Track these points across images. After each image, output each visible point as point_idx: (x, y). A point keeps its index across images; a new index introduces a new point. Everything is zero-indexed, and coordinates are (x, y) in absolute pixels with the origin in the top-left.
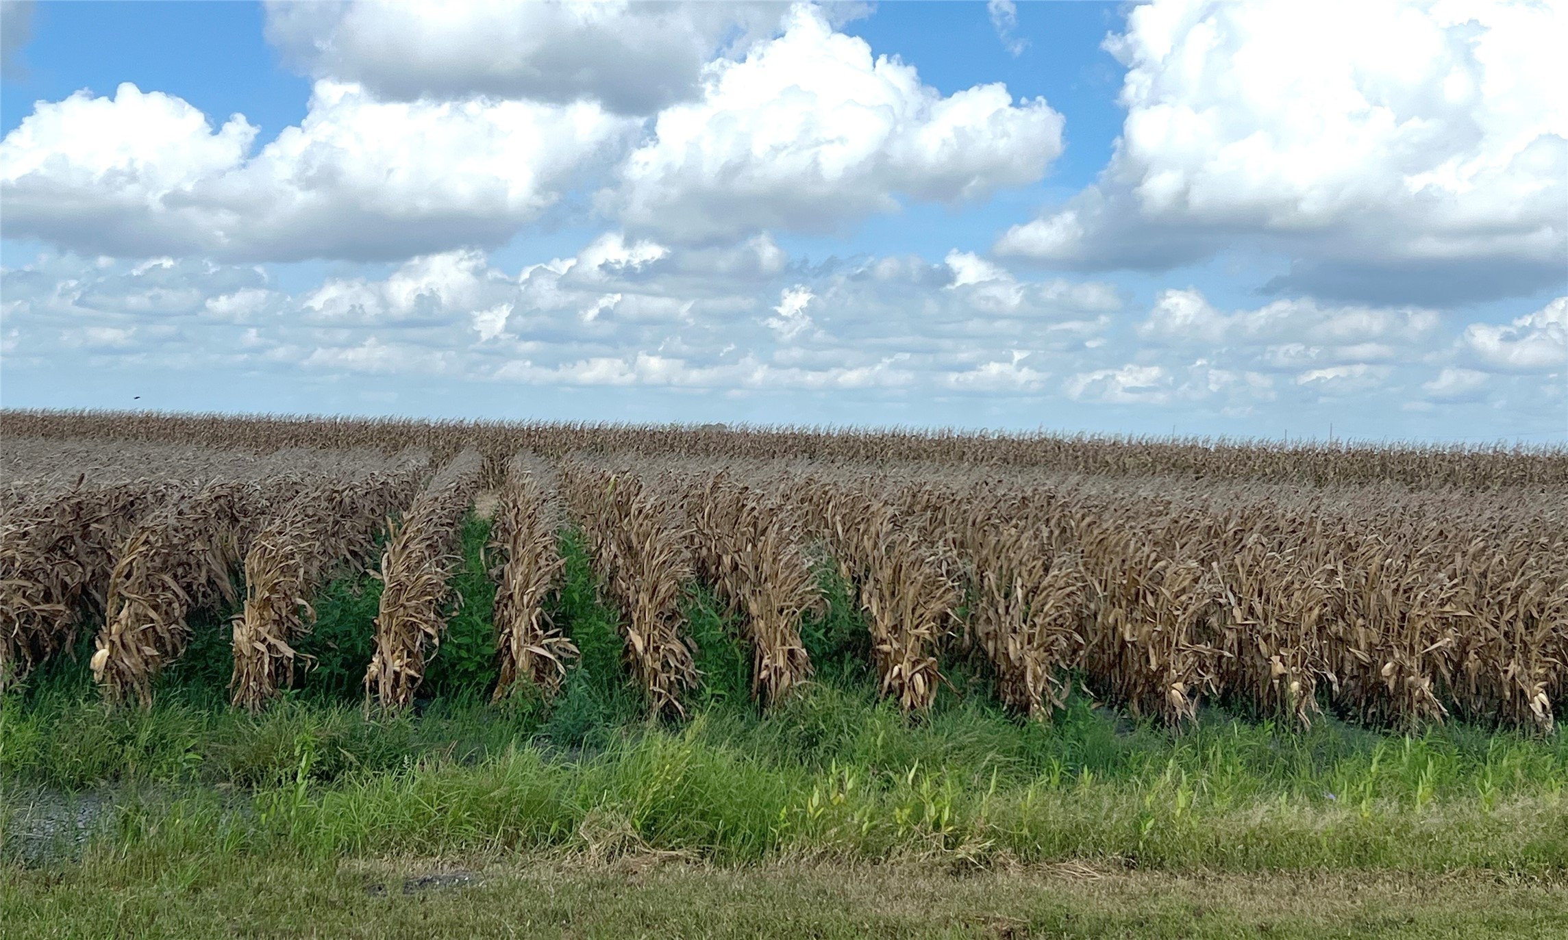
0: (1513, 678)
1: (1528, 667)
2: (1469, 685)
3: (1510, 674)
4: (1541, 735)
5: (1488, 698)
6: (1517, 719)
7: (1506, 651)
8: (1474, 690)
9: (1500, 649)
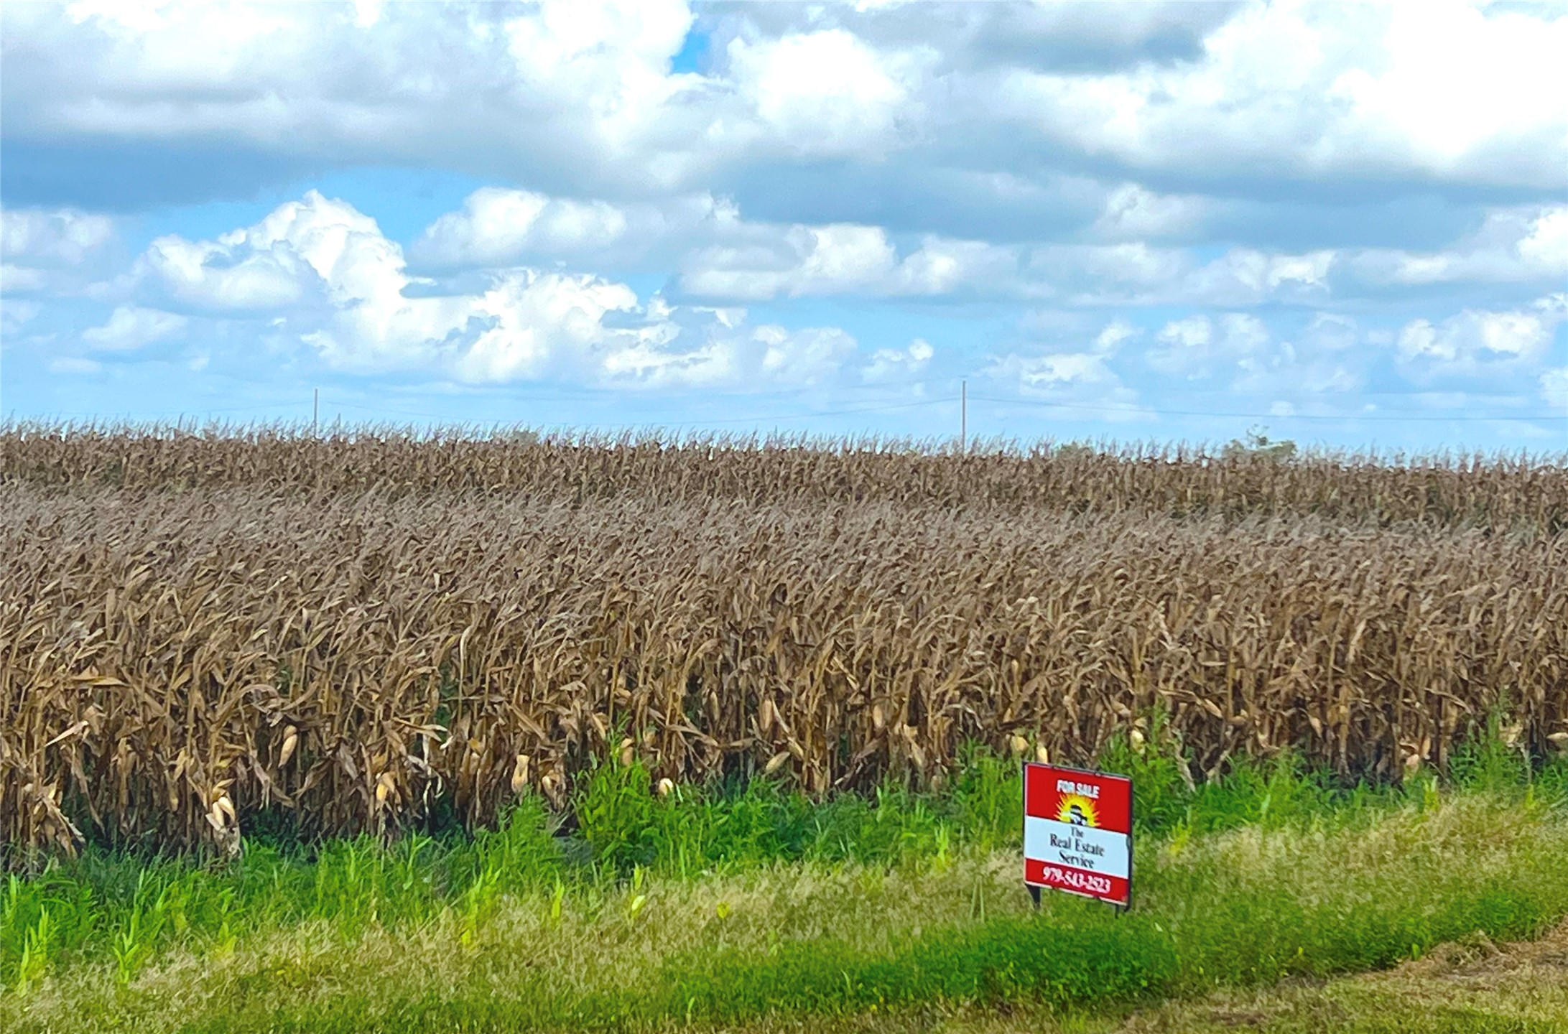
0: (183, 776)
1: (206, 760)
2: (118, 791)
3: (178, 771)
4: (221, 859)
5: (145, 812)
6: (187, 840)
7: (173, 737)
8: (124, 799)
9: (165, 734)
